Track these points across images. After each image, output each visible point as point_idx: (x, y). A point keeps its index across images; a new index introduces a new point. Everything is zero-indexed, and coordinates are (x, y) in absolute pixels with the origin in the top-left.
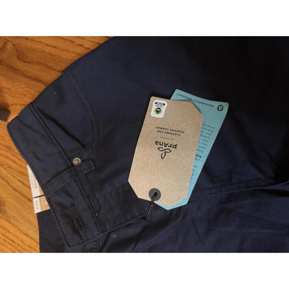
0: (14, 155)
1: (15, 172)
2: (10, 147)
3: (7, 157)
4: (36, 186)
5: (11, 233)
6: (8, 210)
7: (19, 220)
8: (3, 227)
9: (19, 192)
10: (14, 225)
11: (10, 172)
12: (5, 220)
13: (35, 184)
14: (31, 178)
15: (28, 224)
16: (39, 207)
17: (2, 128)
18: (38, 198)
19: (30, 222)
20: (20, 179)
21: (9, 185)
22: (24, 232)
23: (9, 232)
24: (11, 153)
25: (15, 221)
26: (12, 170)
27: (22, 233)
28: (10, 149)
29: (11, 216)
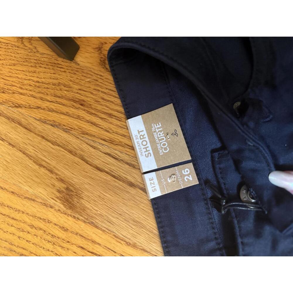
0: (91, 114)
1: (97, 140)
2: (84, 101)
3: (78, 117)
4: (147, 153)
5: (99, 244)
6: (88, 205)
7: (114, 220)
8: (80, 235)
9: (107, 173)
10: (104, 231)
11: (87, 141)
12: (84, 222)
13: (145, 150)
14: (137, 140)
15: (133, 227)
16: (157, 187)
17: (65, 72)
18: (154, 173)
19: (137, 223)
20: (108, 151)
21: (87, 162)
22: (128, 240)
23: (94, 242)
24: (84, 110)
25: (106, 222)
26: (90, 138)
27: (122, 242)
28: (82, 105)
29: (95, 214)
